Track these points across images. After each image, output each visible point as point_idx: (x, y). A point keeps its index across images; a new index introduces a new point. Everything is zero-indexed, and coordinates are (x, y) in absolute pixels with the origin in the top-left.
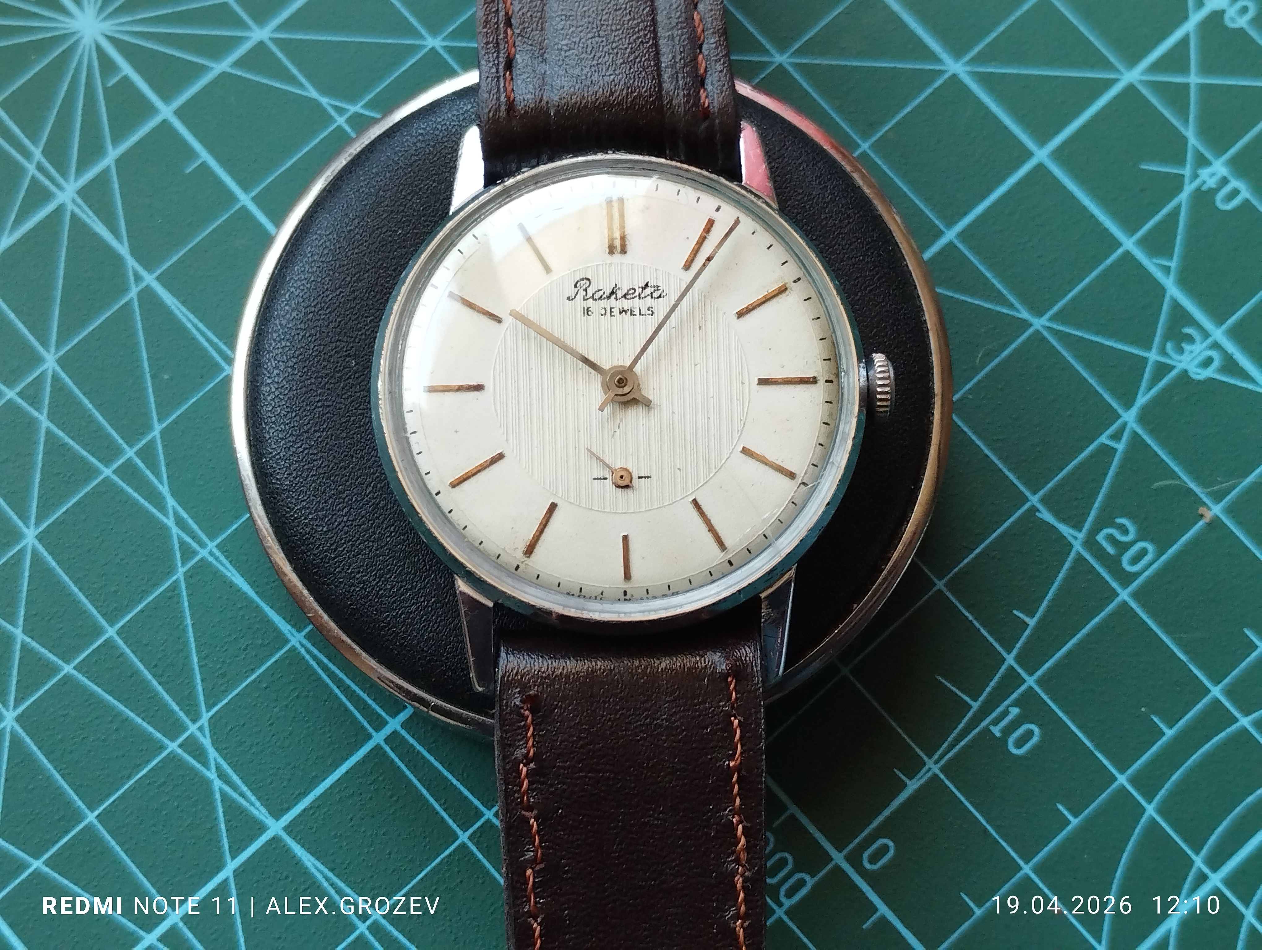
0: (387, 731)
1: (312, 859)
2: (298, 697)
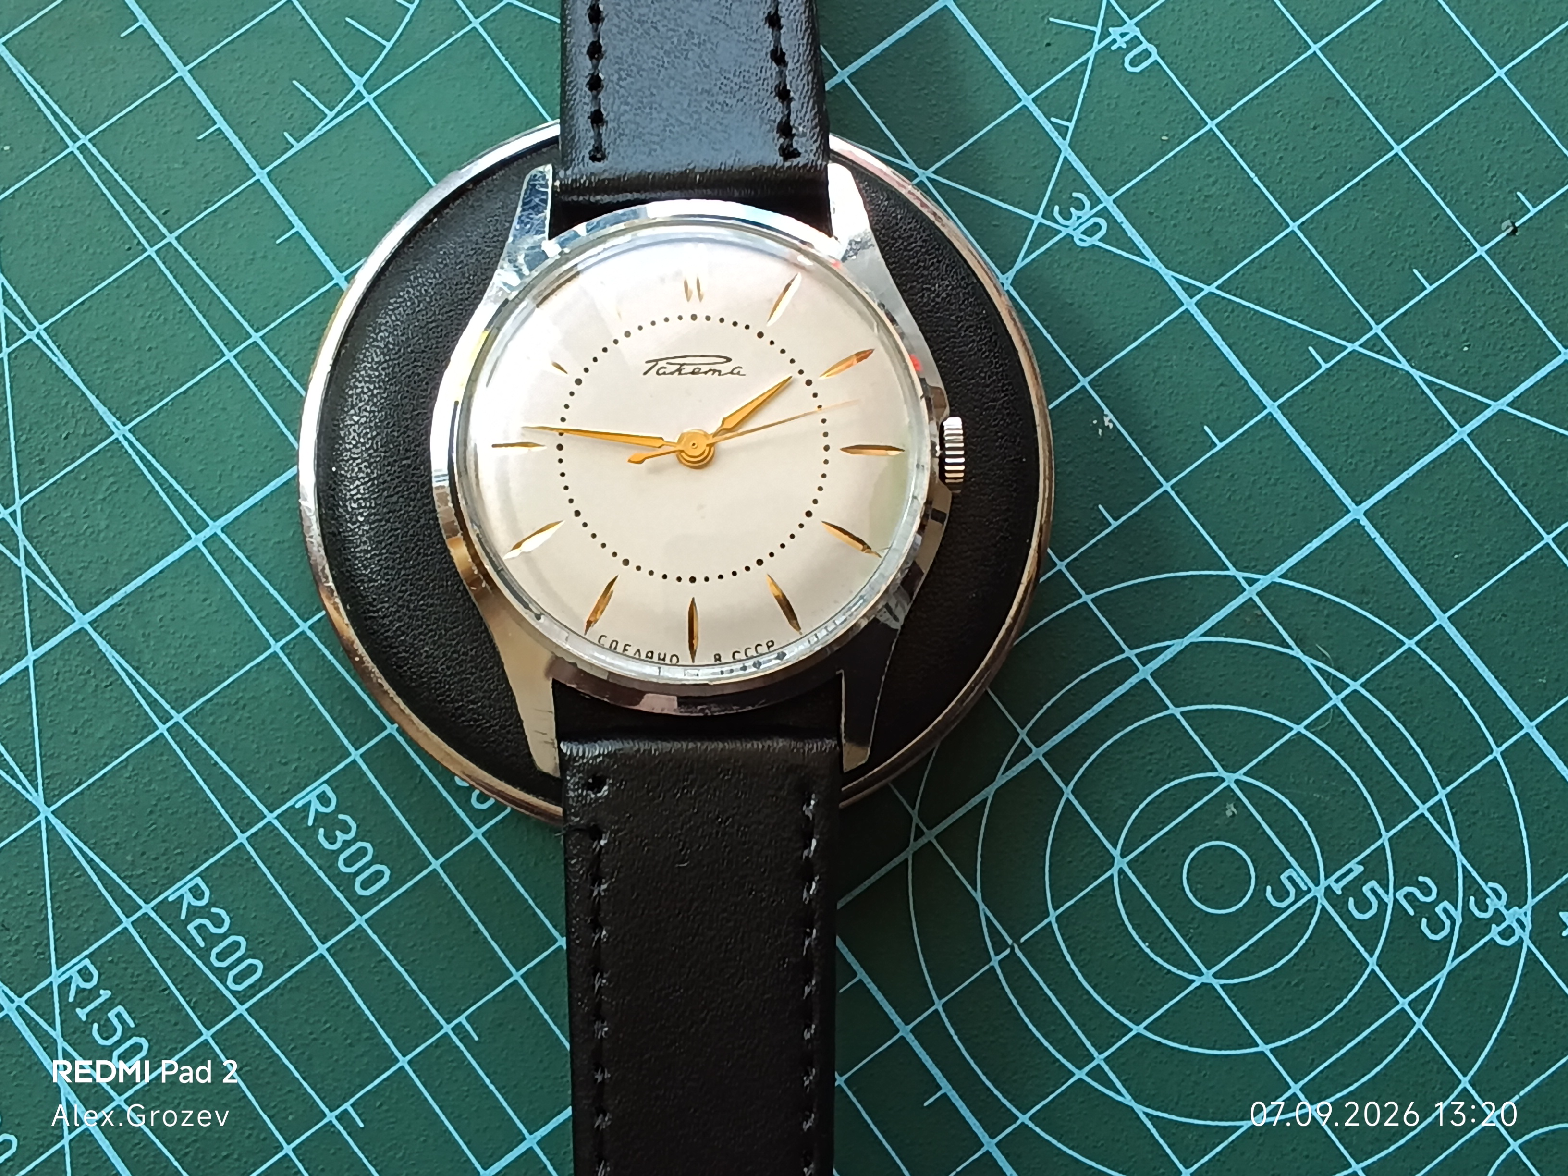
0: (207, 533)
1: (117, 656)
2: (117, 491)
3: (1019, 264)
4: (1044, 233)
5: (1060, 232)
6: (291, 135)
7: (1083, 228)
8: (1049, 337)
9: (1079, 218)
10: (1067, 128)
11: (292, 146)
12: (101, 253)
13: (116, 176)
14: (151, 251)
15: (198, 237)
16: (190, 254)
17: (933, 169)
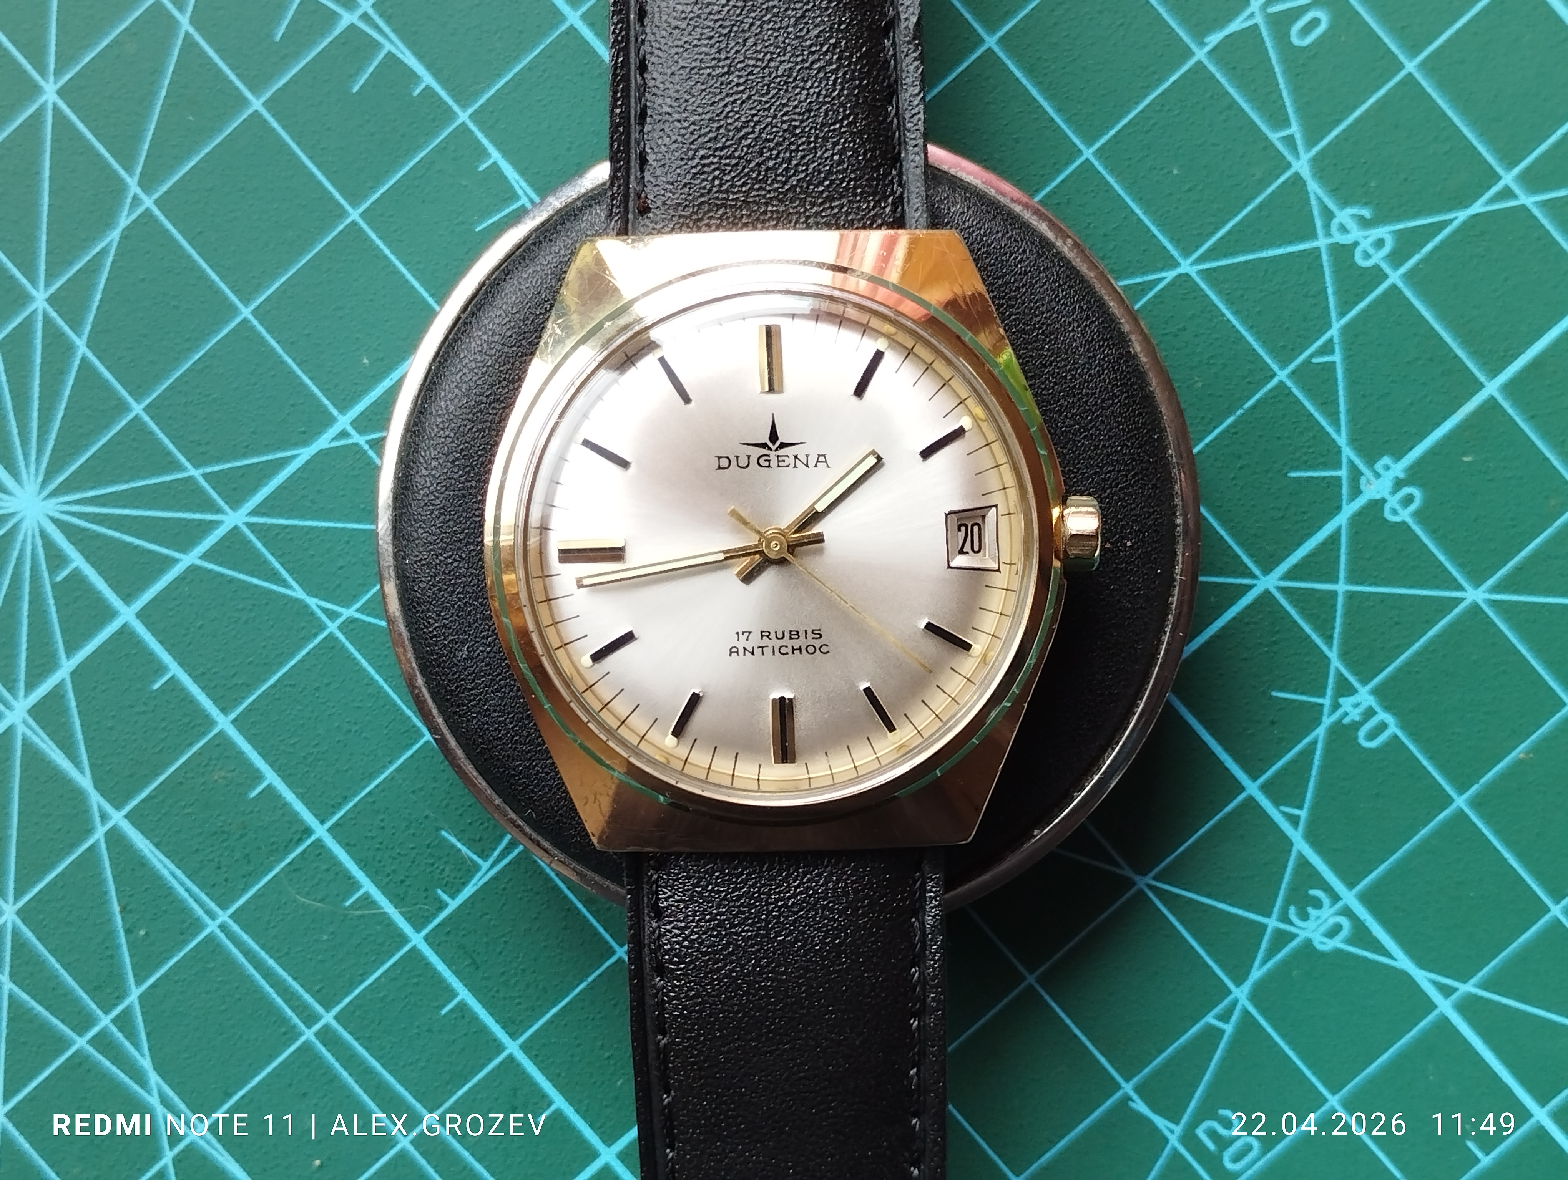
3: (1256, 973)
4: (1282, 938)
5: (1294, 936)
6: (445, 892)
7: (1323, 929)
8: (1291, 1054)
9: (1318, 918)
10: (1298, 817)
11: (447, 905)
12: (256, 1040)
13: (263, 954)
14: (309, 1034)
15: (358, 1013)
16: (351, 1033)
17: (1152, 874)
